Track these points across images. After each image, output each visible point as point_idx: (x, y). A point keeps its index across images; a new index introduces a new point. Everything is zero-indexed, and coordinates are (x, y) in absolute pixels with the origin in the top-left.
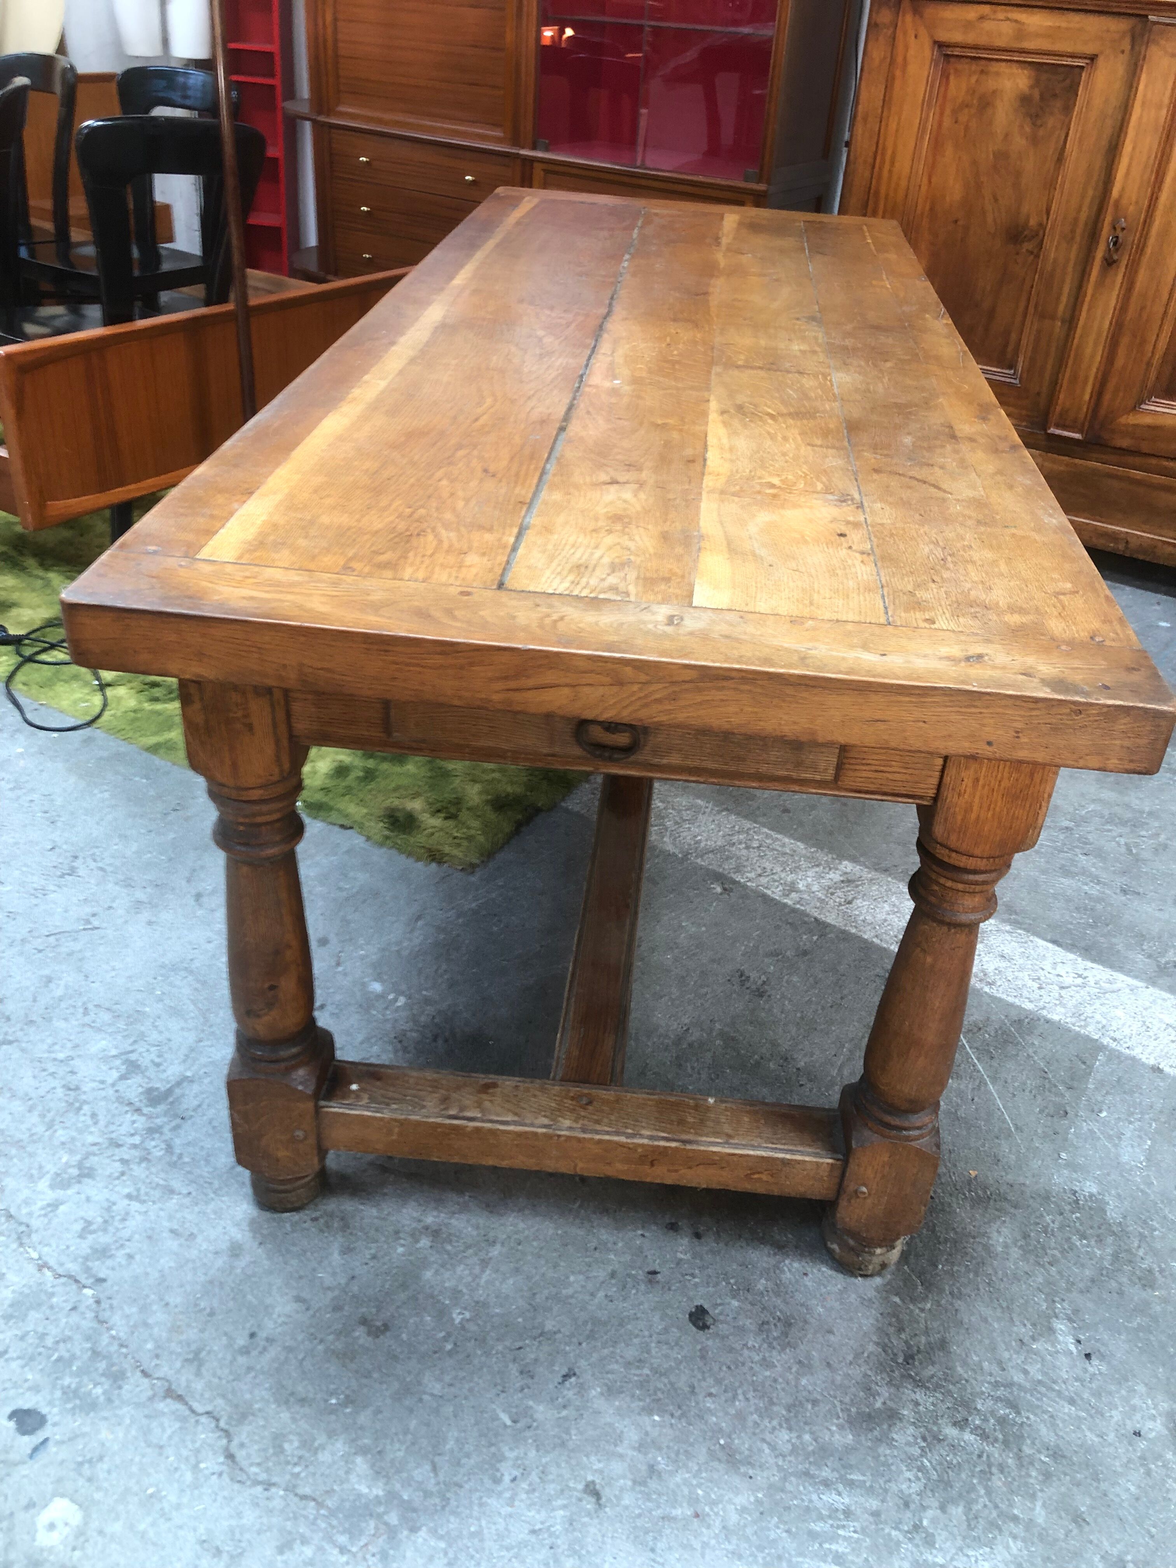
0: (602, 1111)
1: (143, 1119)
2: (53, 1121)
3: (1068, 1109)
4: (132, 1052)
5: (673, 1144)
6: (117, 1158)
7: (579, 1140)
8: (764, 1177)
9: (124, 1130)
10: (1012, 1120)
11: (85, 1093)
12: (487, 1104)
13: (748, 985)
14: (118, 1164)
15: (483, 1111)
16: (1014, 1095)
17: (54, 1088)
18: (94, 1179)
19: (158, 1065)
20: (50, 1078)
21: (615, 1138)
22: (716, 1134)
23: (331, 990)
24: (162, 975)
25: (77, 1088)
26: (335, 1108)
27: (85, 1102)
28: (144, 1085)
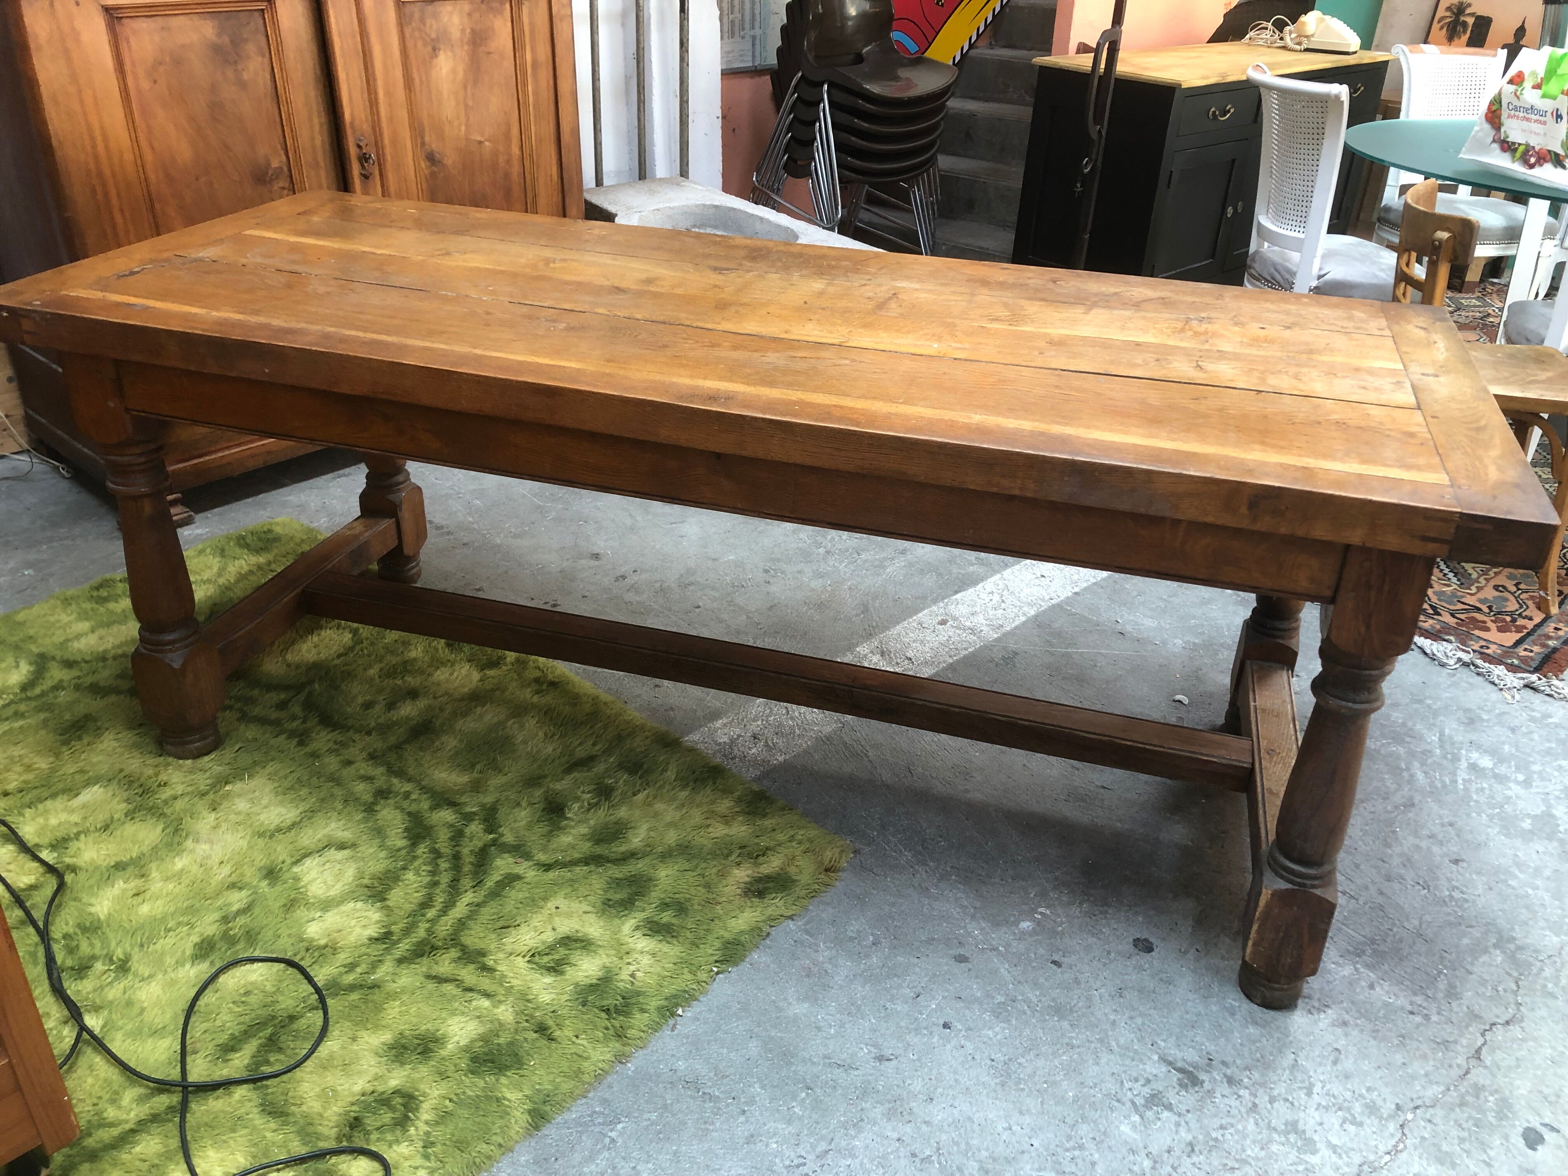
2: (1237, 1160)
3: (1117, 631)
4: (1133, 1103)
6: (1269, 1106)
10: (1129, 652)
14: (1276, 1105)
16: (1109, 646)
17: (1194, 1164)
18: (1297, 1122)
19: (1148, 1081)
25: (1191, 1144)
28: (1176, 1090)
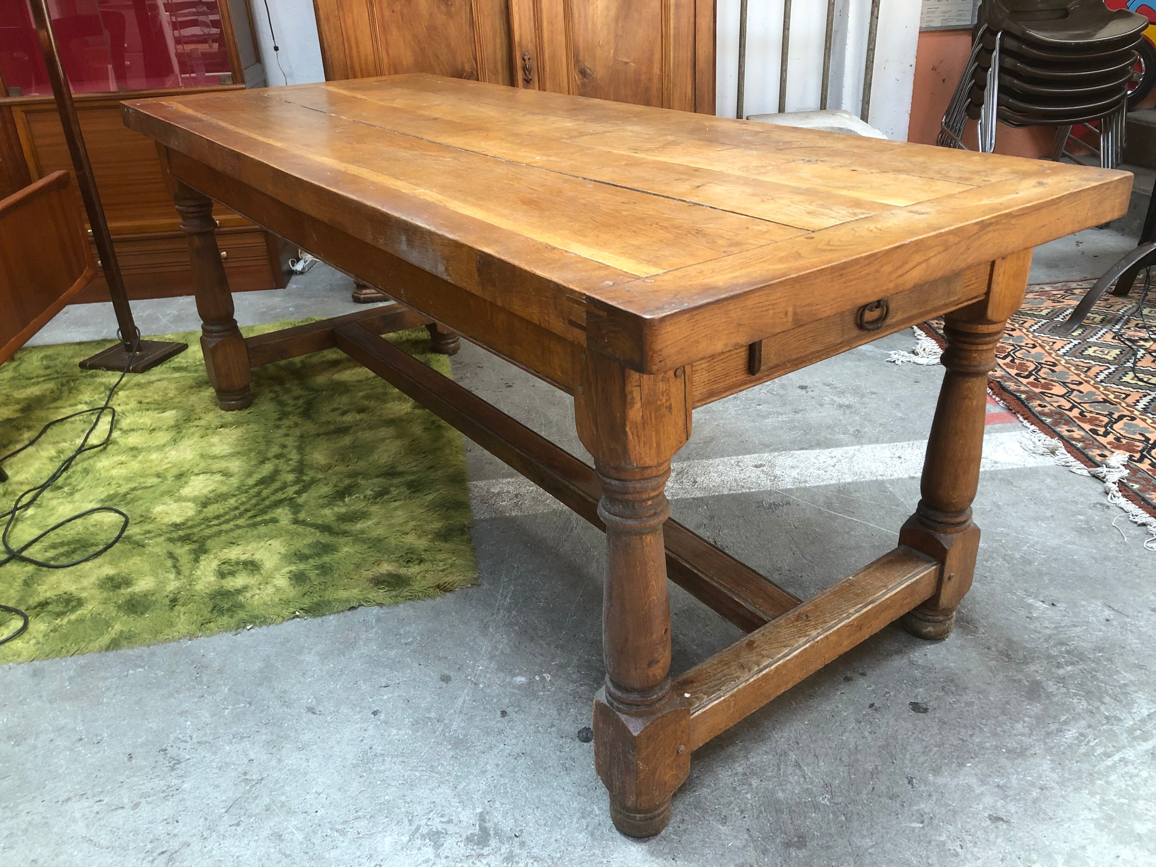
0: (819, 616)
1: (492, 857)
4: (418, 828)
5: (870, 607)
7: (825, 639)
12: (765, 652)
15: (768, 657)
19: (449, 822)
22: (879, 589)
23: (495, 700)
26: (697, 712)
28: (460, 839)
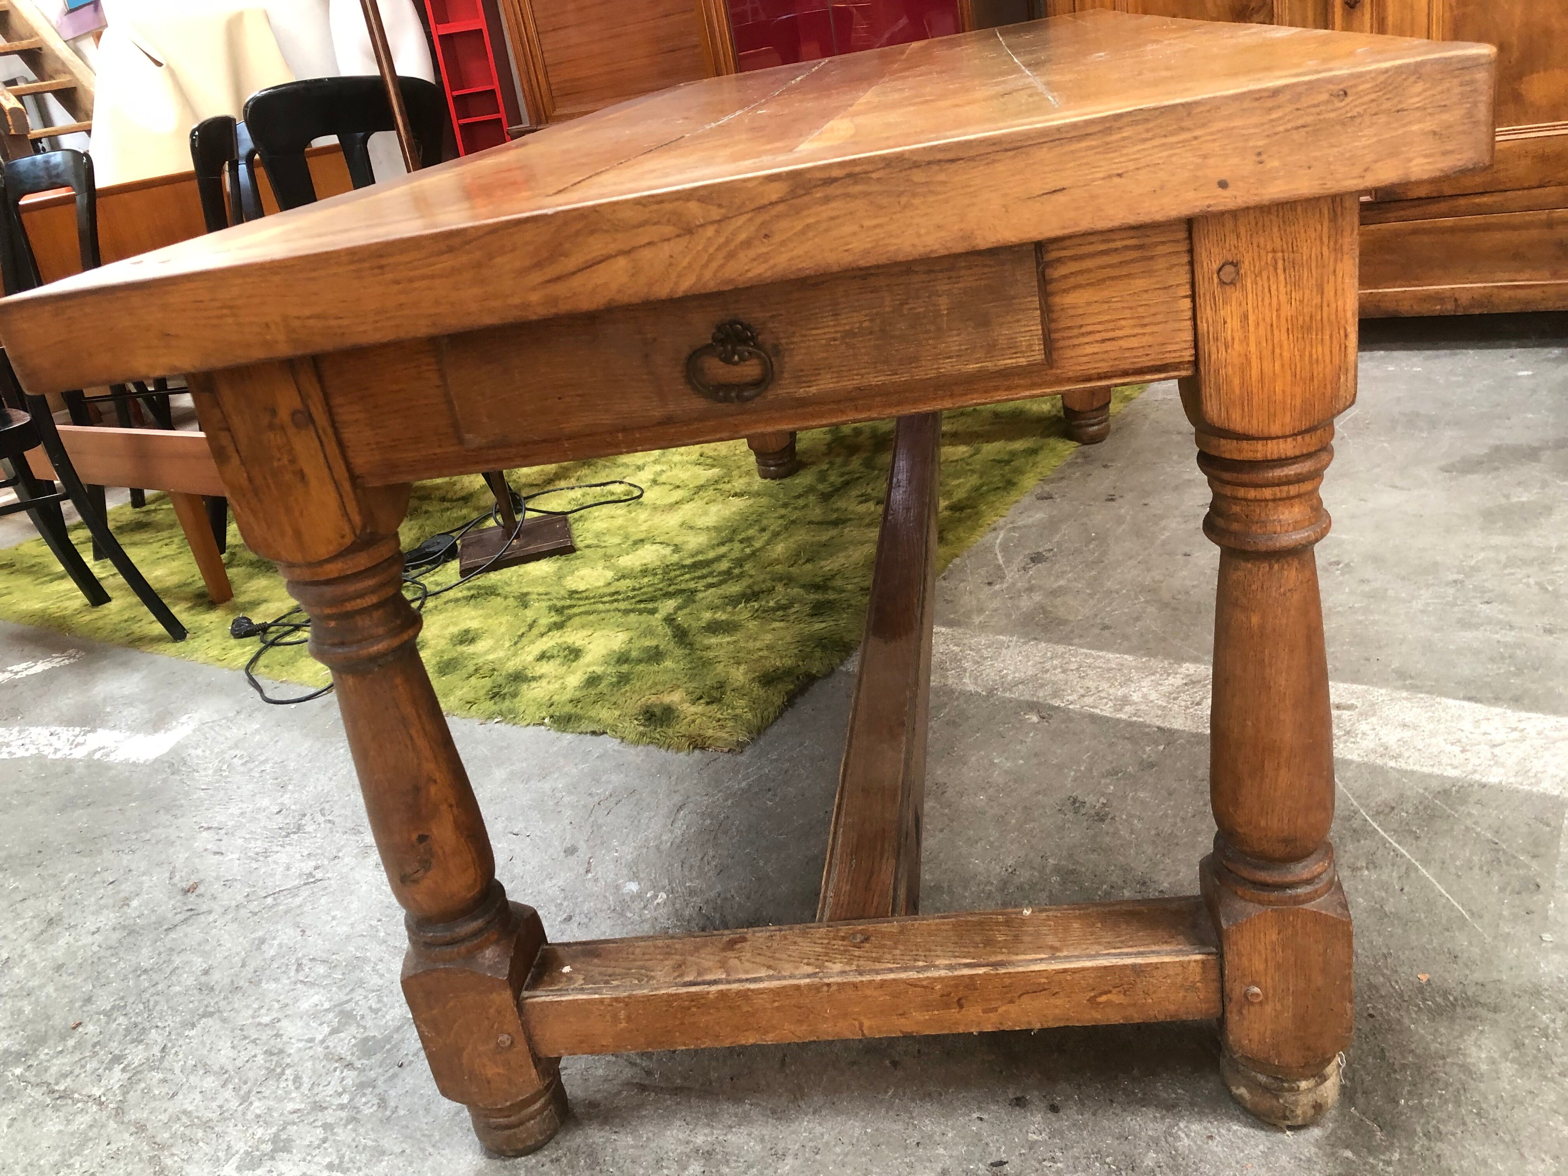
0: (884, 946)
1: (355, 1073)
2: (249, 1092)
3: (1538, 880)
4: (347, 1002)
5: (981, 971)
6: (320, 1123)
7: (855, 986)
8: (1115, 998)
9: (330, 1090)
10: (1463, 905)
11: (289, 1055)
12: (733, 962)
13: (1083, 811)
14: (320, 1130)
15: (728, 971)
16: (1459, 877)
17: (255, 1056)
18: (289, 1152)
19: (376, 1011)
20: (250, 1047)
21: (903, 975)
22: (1036, 949)
23: (580, 899)
24: (387, 916)
25: (281, 1051)
26: (541, 997)
27: (288, 1065)
28: (358, 1036)
